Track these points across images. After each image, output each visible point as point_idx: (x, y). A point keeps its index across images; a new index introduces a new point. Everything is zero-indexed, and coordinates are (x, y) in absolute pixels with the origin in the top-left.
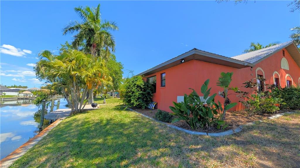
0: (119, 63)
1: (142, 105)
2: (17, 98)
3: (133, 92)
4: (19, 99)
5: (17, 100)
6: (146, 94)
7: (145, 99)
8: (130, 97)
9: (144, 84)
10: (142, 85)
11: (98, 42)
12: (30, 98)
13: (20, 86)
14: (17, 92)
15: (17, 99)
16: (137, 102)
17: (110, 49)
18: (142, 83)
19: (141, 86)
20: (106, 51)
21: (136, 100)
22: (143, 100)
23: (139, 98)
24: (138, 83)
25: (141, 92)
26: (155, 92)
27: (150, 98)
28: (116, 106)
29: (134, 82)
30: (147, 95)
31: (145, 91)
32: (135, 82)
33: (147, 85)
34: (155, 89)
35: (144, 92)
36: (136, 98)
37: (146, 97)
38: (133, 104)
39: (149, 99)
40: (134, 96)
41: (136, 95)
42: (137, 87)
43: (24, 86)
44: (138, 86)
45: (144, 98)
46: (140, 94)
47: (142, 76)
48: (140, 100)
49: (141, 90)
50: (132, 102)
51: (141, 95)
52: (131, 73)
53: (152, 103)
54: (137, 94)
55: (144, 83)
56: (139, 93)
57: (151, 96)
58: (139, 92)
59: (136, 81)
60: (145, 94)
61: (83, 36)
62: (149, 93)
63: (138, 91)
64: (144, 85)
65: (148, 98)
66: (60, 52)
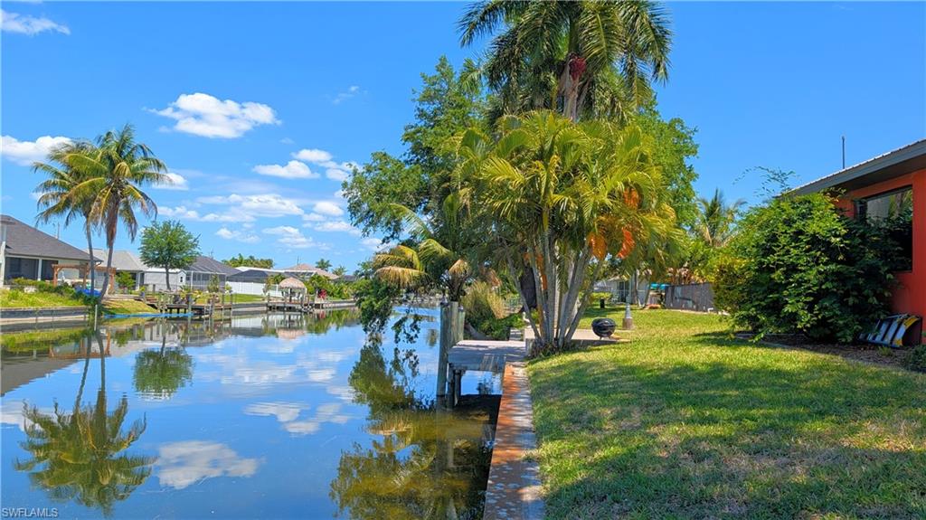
0: (670, 125)
1: (841, 322)
2: (267, 305)
3: (792, 269)
4: (270, 307)
5: (266, 312)
6: (859, 275)
7: (851, 301)
8: (778, 287)
9: (844, 231)
10: (836, 236)
11: (596, 51)
12: (301, 304)
13: (251, 257)
14: (258, 281)
15: (265, 308)
16: (811, 310)
17: (645, 68)
18: (837, 226)
19: (833, 240)
20: (631, 81)
21: (805, 303)
22: (843, 304)
23: (819, 296)
24: (813, 227)
25: (832, 267)
26: (907, 266)
27: (880, 297)
28: (696, 336)
29: (794, 222)
30: (861, 281)
31: (849, 261)
32: (799, 225)
33: (862, 236)
34: (908, 251)
35: (845, 267)
36: (810, 295)
37: (858, 288)
38: (794, 317)
39: (873, 300)
40: (800, 284)
41: (806, 282)
42: (807, 243)
43: (262, 260)
44: (815, 241)
45: (847, 294)
46: (827, 276)
47: (833, 194)
48: (827, 304)
49: (833, 260)
50: (788, 309)
51: (832, 281)
52: (779, 183)
53: (891, 322)
54: (812, 275)
55: (847, 226)
56: (820, 273)
57: (886, 285)
58: (822, 268)
59: (803, 216)
60: (850, 278)
61: (542, 34)
62: (872, 273)
63: (818, 264)
64: (845, 237)
65: (867, 297)
66: (421, 108)
